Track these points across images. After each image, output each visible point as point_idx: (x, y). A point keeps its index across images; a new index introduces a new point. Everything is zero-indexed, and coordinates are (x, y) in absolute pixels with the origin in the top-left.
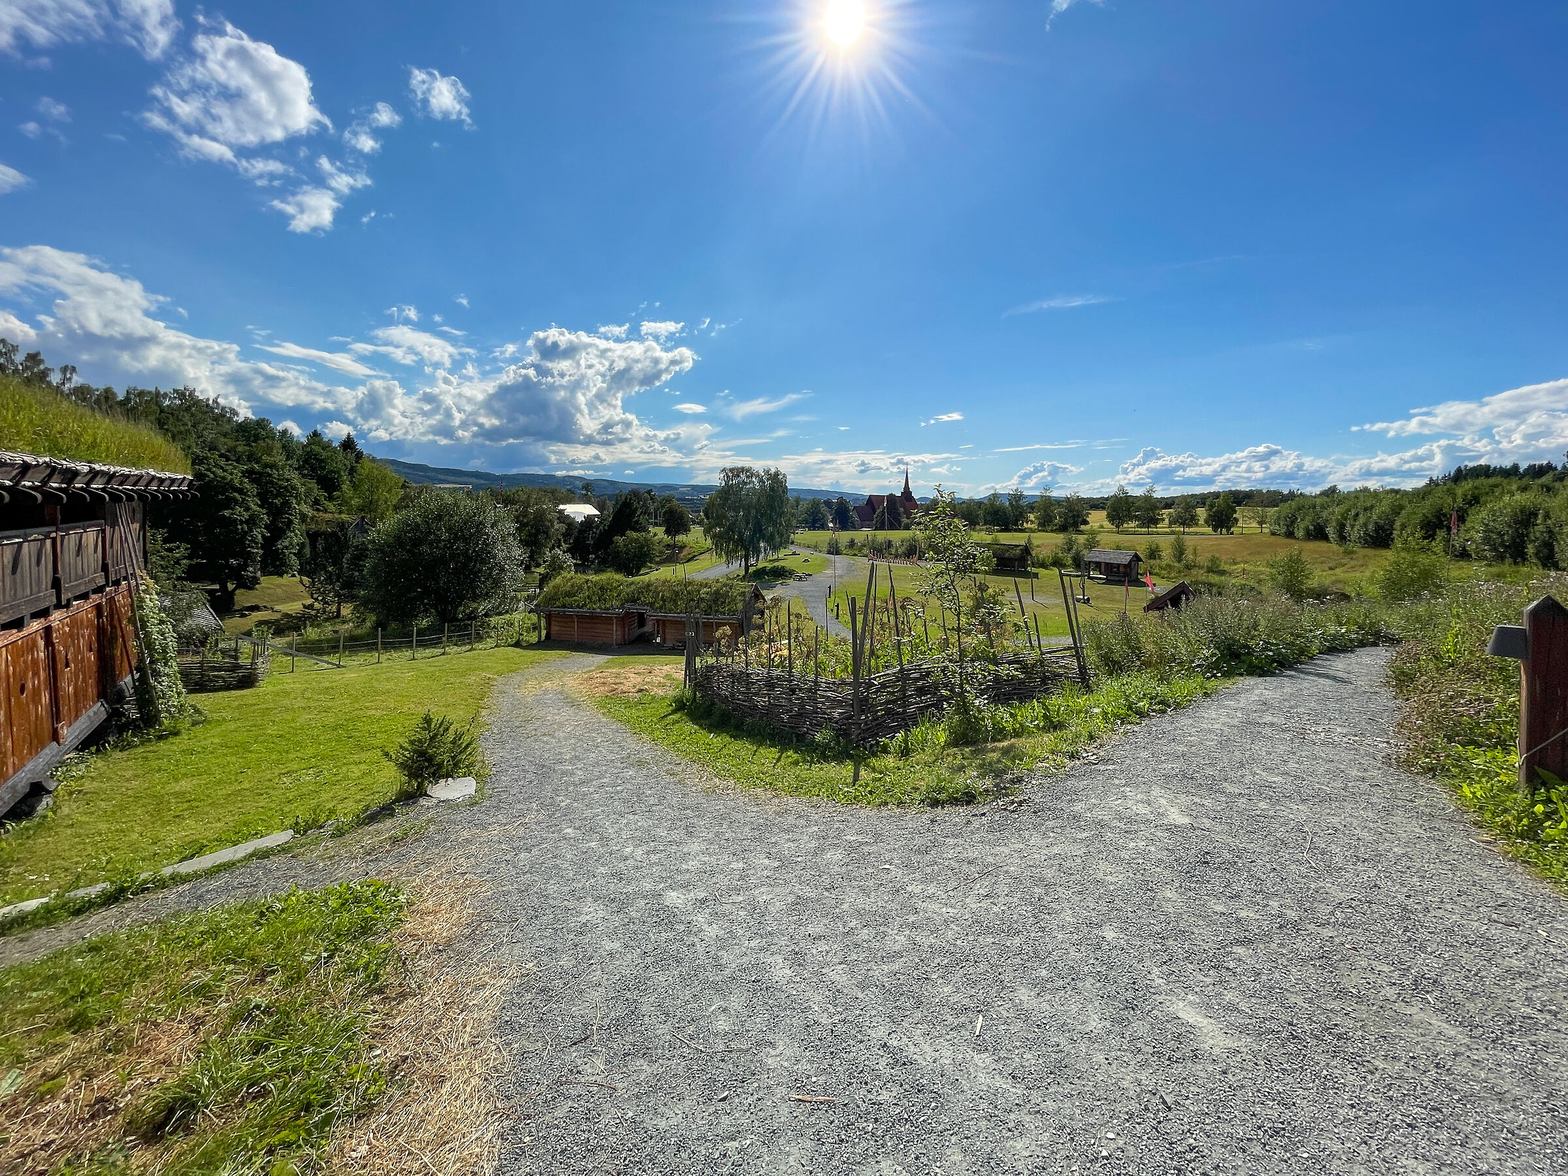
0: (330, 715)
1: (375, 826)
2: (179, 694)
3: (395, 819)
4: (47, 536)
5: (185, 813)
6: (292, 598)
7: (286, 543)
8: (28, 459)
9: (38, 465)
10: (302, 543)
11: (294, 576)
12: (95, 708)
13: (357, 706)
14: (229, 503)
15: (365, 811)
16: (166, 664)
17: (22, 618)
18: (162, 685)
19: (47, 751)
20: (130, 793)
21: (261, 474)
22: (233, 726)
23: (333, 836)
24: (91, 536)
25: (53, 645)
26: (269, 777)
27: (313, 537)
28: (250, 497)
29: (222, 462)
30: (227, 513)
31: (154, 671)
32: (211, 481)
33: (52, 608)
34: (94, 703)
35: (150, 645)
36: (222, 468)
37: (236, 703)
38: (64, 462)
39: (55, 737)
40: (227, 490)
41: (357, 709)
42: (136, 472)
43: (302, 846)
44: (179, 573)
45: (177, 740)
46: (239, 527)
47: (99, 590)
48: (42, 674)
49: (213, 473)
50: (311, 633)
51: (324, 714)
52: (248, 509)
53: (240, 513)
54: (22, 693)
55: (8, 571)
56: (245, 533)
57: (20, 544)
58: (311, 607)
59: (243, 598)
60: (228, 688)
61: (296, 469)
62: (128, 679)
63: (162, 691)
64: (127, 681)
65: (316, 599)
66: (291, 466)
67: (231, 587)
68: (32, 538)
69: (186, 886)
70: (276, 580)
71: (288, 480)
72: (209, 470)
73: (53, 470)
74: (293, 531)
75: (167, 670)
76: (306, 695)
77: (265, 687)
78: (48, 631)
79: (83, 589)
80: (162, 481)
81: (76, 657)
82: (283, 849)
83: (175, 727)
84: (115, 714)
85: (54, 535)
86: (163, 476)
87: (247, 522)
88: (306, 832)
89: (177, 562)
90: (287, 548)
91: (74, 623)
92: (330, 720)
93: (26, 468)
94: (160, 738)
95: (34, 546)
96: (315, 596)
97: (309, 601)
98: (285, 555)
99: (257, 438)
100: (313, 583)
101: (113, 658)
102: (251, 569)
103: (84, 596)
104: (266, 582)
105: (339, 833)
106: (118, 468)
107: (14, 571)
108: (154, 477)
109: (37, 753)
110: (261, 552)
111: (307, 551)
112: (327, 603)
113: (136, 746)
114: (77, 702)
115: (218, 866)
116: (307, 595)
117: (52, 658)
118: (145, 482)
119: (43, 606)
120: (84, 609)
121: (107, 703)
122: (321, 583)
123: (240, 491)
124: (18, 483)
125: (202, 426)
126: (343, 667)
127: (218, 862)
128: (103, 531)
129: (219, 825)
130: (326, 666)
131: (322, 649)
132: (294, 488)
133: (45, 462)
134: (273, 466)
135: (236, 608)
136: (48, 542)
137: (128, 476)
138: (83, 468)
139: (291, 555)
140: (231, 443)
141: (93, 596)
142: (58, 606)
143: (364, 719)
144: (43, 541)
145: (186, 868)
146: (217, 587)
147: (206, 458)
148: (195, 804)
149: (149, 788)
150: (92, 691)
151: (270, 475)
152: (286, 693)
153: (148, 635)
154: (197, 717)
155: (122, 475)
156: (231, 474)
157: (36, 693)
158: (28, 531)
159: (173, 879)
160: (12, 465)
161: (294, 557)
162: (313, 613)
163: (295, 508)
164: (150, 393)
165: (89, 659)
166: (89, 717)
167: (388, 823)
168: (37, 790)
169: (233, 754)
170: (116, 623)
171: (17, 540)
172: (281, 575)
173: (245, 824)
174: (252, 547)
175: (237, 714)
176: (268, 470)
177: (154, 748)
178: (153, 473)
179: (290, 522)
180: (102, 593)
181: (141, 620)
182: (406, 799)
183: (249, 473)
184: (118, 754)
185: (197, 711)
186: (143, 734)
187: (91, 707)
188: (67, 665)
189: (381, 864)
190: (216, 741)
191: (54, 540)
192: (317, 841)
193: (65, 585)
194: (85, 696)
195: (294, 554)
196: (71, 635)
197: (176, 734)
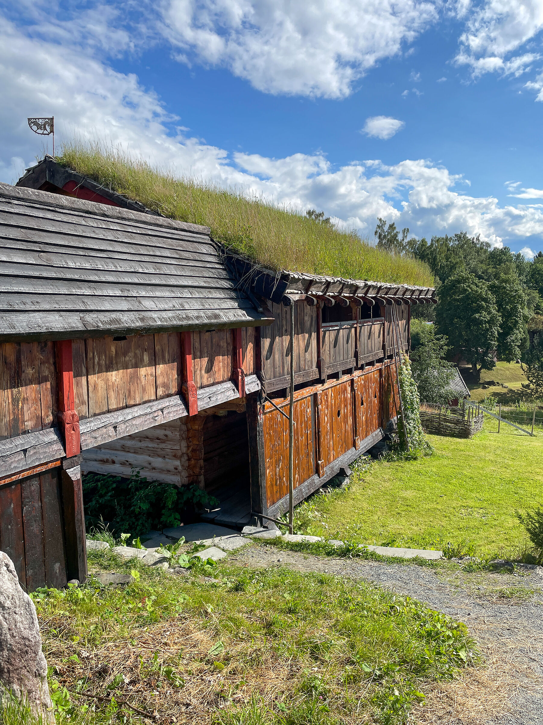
0: (508, 471)
1: (495, 575)
2: (420, 433)
3: (512, 576)
4: (352, 327)
5: (403, 513)
6: (515, 378)
7: (513, 338)
8: (329, 279)
9: (334, 283)
10: (524, 338)
11: (517, 362)
12: (376, 432)
13: (529, 469)
14: (479, 309)
15: (494, 559)
16: (412, 412)
17: (338, 373)
18: (410, 425)
19: (350, 451)
20: (383, 489)
21: (499, 287)
22: (446, 462)
23: (465, 570)
24: (376, 328)
25: (354, 390)
26: (454, 505)
27: (532, 333)
28: (491, 304)
29: (476, 281)
30: (477, 316)
31: (406, 415)
32: (469, 294)
33: (353, 369)
34: (376, 429)
35: (404, 398)
36: (476, 284)
37: (453, 447)
38: (349, 280)
39: (354, 445)
40: (478, 300)
41: (529, 472)
42: (395, 286)
43: (443, 568)
44: (442, 354)
45: (415, 463)
46: (484, 325)
47: (380, 360)
48: (349, 406)
49: (471, 288)
50: (524, 407)
51: (504, 469)
52: (489, 313)
53: (484, 316)
54: (339, 416)
55: (332, 346)
56: (488, 330)
57: (338, 330)
58: (528, 386)
59: (485, 375)
60: (452, 436)
61: (525, 283)
62: (395, 418)
63: (410, 429)
64: (394, 419)
65: (531, 381)
66: (521, 280)
67: (478, 367)
68: (344, 327)
69: (376, 564)
70: (505, 364)
71: (516, 291)
72: (469, 286)
73: (344, 285)
74: (518, 329)
75: (413, 416)
76: (498, 452)
77: (475, 440)
78: (352, 381)
79: (371, 359)
80: (413, 292)
81: (367, 400)
82: (432, 564)
83: (415, 454)
84: (386, 438)
85: (355, 326)
86: (414, 289)
87: (489, 322)
88: (451, 557)
89: (441, 347)
90: (513, 341)
91: (367, 380)
92: (507, 474)
93: (328, 284)
94: (407, 459)
95: (346, 332)
96: (531, 379)
97: (527, 382)
98: (512, 347)
99: (500, 262)
100: (530, 369)
101: (388, 404)
102: (490, 355)
103: (371, 364)
104: (500, 365)
105: (469, 570)
106: (383, 284)
107: (335, 346)
108: (407, 290)
109: (345, 452)
110: (496, 343)
111: (528, 344)
112: (538, 385)
113: (395, 461)
114: (367, 426)
115: (395, 558)
116: (524, 377)
117: (354, 397)
118: (402, 293)
119: (348, 367)
120: (372, 371)
121: (383, 430)
122: (535, 369)
123: (486, 300)
124: (325, 294)
125: (469, 257)
126: (534, 436)
127: (396, 556)
128: (384, 324)
129: (415, 528)
130: (523, 433)
131: (523, 419)
132: (520, 297)
133: (338, 281)
134: (506, 281)
135: (481, 382)
136: (353, 330)
137: (390, 289)
138: (361, 283)
139: (516, 347)
140: (485, 267)
141: (378, 364)
142: (357, 368)
143: (531, 482)
144: (350, 329)
145: (382, 551)
146: (471, 366)
147: (468, 278)
148: (410, 509)
149: (391, 490)
150: (375, 422)
151: (505, 288)
152: (485, 447)
153: (404, 392)
154: (428, 451)
155: (386, 288)
156: (481, 288)
157: (346, 416)
158: (342, 323)
159: (372, 555)
160: (321, 283)
161: (518, 349)
162: (529, 391)
163: (520, 312)
164: (443, 239)
165: (374, 402)
166: (373, 436)
167: (506, 577)
168: (342, 474)
169: (440, 482)
170: (390, 382)
171: (336, 328)
172: (509, 361)
173: (430, 534)
174: (492, 340)
175: (450, 454)
176: (504, 284)
177: (402, 464)
178: (406, 287)
179: (517, 322)
180: (382, 362)
181: (401, 382)
182: (526, 563)
183: (492, 288)
184: (385, 463)
185: (428, 446)
186: (399, 454)
187: (374, 431)
188: (362, 404)
189: (484, 610)
190: (434, 470)
191: (356, 328)
192: (453, 568)
193: (361, 356)
194: (372, 424)
195: (518, 346)
196: (365, 386)
197: (415, 459)
